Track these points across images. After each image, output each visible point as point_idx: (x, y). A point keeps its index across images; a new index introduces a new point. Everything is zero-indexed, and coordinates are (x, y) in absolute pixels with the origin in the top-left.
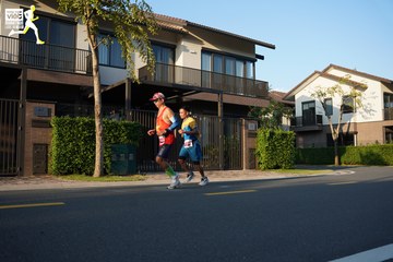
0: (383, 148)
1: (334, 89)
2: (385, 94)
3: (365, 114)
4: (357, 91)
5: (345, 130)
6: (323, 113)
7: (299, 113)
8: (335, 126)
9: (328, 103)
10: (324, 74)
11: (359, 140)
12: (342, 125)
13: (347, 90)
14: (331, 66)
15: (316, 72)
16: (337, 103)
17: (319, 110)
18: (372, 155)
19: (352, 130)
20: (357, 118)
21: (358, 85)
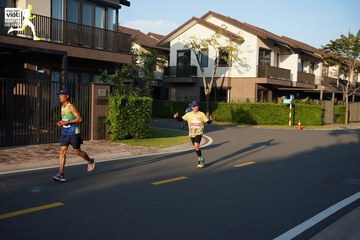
0: (253, 106)
1: (209, 41)
2: (261, 50)
3: (242, 69)
4: (235, 44)
5: (219, 85)
6: (197, 65)
7: (173, 62)
8: (208, 79)
9: (204, 53)
10: (202, 21)
11: (233, 96)
12: (216, 79)
13: (224, 42)
14: (210, 13)
15: (194, 19)
16: (213, 54)
17: (194, 62)
18: (242, 111)
19: (225, 85)
20: (232, 72)
21: (234, 38)
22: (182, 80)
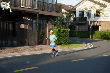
3: (105, 17)
4: (102, 8)
5: (95, 24)
6: (87, 17)
7: (77, 16)
8: (91, 22)
9: (90, 12)
11: (101, 29)
12: (94, 22)
13: (98, 7)
16: (93, 12)
17: (85, 15)
18: (105, 35)
19: (98, 24)
20: (101, 19)
21: (102, 5)
22: (81, 22)
